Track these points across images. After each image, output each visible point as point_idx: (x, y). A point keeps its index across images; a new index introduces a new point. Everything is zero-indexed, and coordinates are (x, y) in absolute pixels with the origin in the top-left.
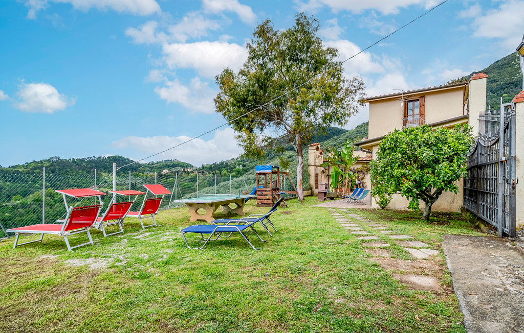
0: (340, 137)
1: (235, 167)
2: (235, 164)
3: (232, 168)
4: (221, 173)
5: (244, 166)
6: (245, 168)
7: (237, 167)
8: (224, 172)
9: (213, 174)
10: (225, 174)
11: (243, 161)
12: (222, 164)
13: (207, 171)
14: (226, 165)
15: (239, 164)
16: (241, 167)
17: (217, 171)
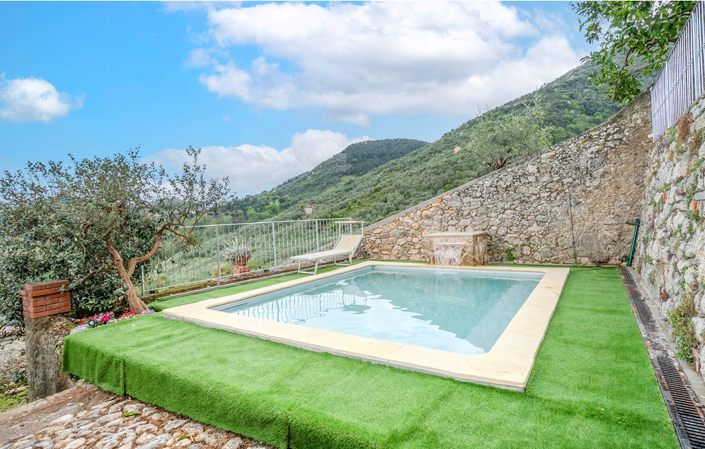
0: (421, 151)
1: (267, 204)
2: (268, 199)
3: (263, 205)
4: (245, 214)
5: (282, 201)
6: (283, 204)
7: (272, 203)
8: (251, 211)
9: (232, 215)
10: (251, 215)
11: (279, 194)
12: (247, 199)
13: (223, 211)
14: (254, 201)
15: (274, 199)
16: (277, 203)
17: (240, 211)
